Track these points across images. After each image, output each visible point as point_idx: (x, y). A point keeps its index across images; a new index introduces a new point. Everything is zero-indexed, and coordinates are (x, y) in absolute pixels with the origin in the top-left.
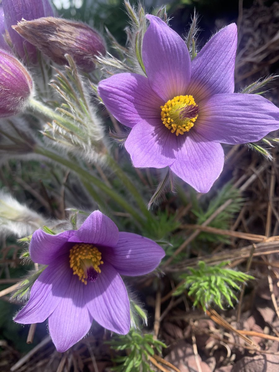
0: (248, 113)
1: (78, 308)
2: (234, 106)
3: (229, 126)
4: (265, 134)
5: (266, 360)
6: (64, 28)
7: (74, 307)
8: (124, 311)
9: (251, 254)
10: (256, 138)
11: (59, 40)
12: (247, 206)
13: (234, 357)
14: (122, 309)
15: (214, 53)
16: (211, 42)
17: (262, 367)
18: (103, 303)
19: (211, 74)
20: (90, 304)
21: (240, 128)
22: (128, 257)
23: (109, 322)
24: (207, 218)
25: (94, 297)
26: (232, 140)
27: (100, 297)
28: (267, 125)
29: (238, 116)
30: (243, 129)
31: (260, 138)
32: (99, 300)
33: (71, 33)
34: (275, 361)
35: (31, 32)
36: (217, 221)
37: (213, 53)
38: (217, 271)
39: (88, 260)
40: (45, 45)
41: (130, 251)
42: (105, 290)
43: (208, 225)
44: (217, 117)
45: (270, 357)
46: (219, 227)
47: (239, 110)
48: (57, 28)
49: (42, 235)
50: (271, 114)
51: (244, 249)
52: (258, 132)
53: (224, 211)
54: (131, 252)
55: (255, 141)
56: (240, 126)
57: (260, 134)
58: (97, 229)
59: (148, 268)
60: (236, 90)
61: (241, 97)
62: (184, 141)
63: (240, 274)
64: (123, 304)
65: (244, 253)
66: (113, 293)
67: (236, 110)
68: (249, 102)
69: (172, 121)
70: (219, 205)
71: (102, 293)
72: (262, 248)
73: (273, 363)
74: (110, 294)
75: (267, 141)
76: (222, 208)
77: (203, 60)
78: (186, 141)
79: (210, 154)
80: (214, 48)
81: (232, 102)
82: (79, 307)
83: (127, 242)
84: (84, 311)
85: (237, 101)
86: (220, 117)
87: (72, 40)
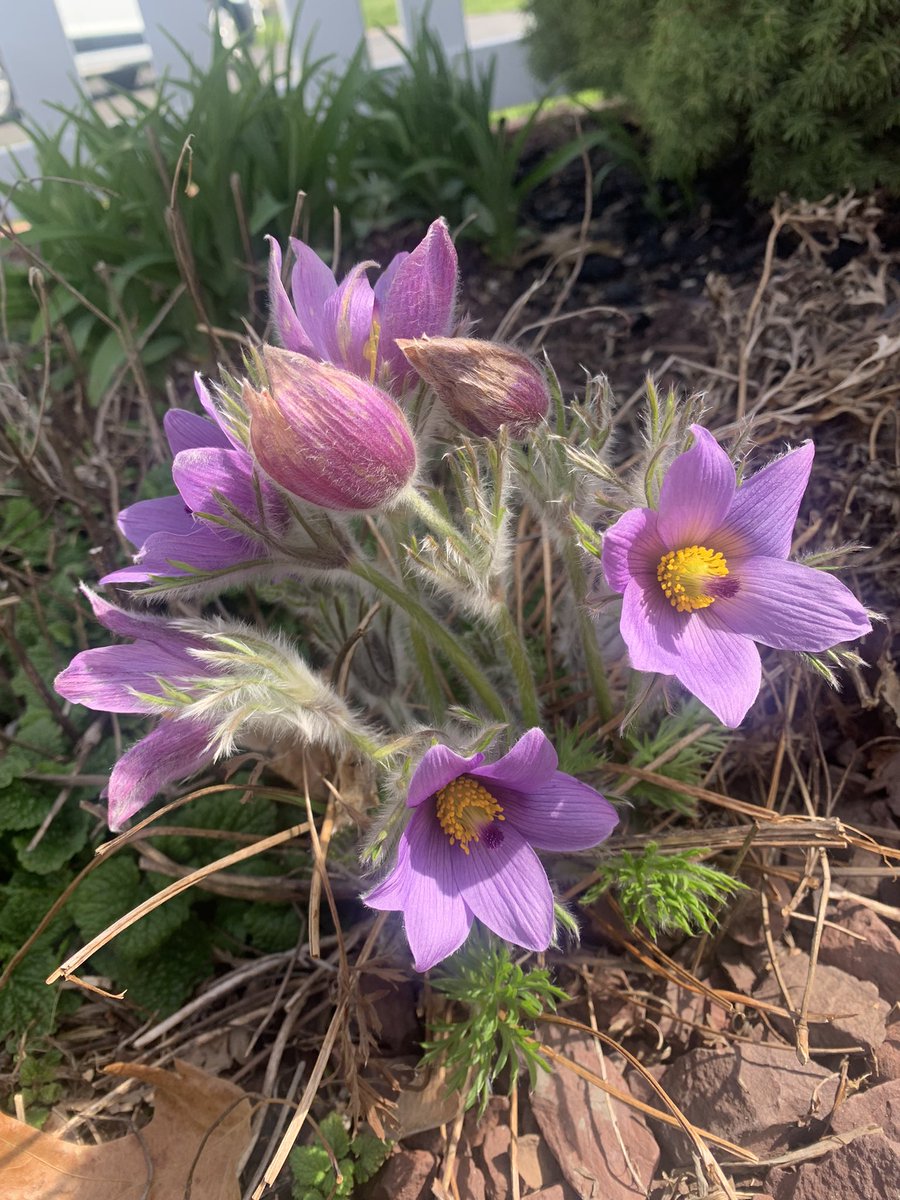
0: (811, 602)
1: (446, 897)
2: (788, 585)
3: (776, 616)
4: (833, 644)
5: (740, 1057)
6: (492, 363)
7: (439, 894)
8: (540, 910)
9: (747, 841)
10: (816, 646)
11: (481, 385)
12: (734, 742)
13: (668, 1052)
14: (537, 906)
15: (771, 489)
16: (770, 469)
17: (730, 1067)
18: (495, 892)
19: (759, 521)
20: (469, 893)
21: (793, 624)
22: (554, 814)
23: (509, 929)
24: (656, 755)
25: (476, 882)
26: (775, 641)
27: (489, 882)
28: (837, 628)
29: (793, 604)
30: (799, 627)
31: (822, 649)
32: (486, 887)
33: (501, 374)
34: (757, 1061)
35: (431, 360)
36: (675, 765)
37: (770, 487)
38: (680, 865)
39: (479, 809)
40: (446, 384)
41: (561, 804)
42: (498, 870)
43: (656, 771)
44: (757, 596)
45: (748, 1050)
46: (681, 779)
47: (796, 594)
48: (481, 362)
49: (446, 756)
50: (847, 612)
51: (732, 830)
52: (822, 637)
53: (692, 746)
54: (564, 807)
55: (814, 650)
56: (793, 620)
57: (825, 641)
58: (530, 760)
59: (588, 841)
60: (792, 558)
61: (800, 571)
62: (687, 621)
63: (720, 876)
64: (539, 897)
65: (732, 837)
66: (516, 875)
67: (792, 593)
68: (814, 585)
69: (683, 589)
70: (683, 734)
71: (490, 875)
72: (769, 833)
73: (752, 1063)
74: (509, 878)
75: (834, 656)
76: (689, 738)
77: (751, 495)
78: (691, 623)
79: (737, 659)
80: (773, 480)
81: (787, 577)
82: (449, 895)
83: (554, 787)
84: (458, 902)
85: (795, 578)
86: (763, 598)
87: (502, 389)
